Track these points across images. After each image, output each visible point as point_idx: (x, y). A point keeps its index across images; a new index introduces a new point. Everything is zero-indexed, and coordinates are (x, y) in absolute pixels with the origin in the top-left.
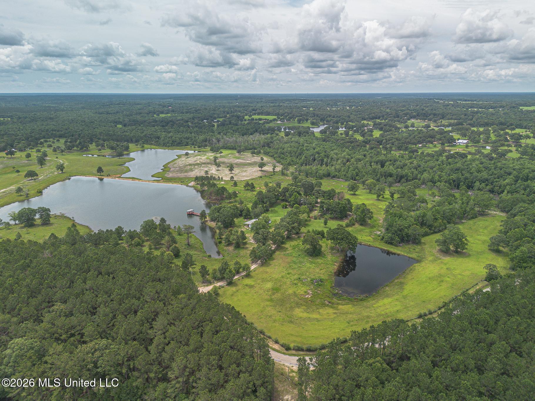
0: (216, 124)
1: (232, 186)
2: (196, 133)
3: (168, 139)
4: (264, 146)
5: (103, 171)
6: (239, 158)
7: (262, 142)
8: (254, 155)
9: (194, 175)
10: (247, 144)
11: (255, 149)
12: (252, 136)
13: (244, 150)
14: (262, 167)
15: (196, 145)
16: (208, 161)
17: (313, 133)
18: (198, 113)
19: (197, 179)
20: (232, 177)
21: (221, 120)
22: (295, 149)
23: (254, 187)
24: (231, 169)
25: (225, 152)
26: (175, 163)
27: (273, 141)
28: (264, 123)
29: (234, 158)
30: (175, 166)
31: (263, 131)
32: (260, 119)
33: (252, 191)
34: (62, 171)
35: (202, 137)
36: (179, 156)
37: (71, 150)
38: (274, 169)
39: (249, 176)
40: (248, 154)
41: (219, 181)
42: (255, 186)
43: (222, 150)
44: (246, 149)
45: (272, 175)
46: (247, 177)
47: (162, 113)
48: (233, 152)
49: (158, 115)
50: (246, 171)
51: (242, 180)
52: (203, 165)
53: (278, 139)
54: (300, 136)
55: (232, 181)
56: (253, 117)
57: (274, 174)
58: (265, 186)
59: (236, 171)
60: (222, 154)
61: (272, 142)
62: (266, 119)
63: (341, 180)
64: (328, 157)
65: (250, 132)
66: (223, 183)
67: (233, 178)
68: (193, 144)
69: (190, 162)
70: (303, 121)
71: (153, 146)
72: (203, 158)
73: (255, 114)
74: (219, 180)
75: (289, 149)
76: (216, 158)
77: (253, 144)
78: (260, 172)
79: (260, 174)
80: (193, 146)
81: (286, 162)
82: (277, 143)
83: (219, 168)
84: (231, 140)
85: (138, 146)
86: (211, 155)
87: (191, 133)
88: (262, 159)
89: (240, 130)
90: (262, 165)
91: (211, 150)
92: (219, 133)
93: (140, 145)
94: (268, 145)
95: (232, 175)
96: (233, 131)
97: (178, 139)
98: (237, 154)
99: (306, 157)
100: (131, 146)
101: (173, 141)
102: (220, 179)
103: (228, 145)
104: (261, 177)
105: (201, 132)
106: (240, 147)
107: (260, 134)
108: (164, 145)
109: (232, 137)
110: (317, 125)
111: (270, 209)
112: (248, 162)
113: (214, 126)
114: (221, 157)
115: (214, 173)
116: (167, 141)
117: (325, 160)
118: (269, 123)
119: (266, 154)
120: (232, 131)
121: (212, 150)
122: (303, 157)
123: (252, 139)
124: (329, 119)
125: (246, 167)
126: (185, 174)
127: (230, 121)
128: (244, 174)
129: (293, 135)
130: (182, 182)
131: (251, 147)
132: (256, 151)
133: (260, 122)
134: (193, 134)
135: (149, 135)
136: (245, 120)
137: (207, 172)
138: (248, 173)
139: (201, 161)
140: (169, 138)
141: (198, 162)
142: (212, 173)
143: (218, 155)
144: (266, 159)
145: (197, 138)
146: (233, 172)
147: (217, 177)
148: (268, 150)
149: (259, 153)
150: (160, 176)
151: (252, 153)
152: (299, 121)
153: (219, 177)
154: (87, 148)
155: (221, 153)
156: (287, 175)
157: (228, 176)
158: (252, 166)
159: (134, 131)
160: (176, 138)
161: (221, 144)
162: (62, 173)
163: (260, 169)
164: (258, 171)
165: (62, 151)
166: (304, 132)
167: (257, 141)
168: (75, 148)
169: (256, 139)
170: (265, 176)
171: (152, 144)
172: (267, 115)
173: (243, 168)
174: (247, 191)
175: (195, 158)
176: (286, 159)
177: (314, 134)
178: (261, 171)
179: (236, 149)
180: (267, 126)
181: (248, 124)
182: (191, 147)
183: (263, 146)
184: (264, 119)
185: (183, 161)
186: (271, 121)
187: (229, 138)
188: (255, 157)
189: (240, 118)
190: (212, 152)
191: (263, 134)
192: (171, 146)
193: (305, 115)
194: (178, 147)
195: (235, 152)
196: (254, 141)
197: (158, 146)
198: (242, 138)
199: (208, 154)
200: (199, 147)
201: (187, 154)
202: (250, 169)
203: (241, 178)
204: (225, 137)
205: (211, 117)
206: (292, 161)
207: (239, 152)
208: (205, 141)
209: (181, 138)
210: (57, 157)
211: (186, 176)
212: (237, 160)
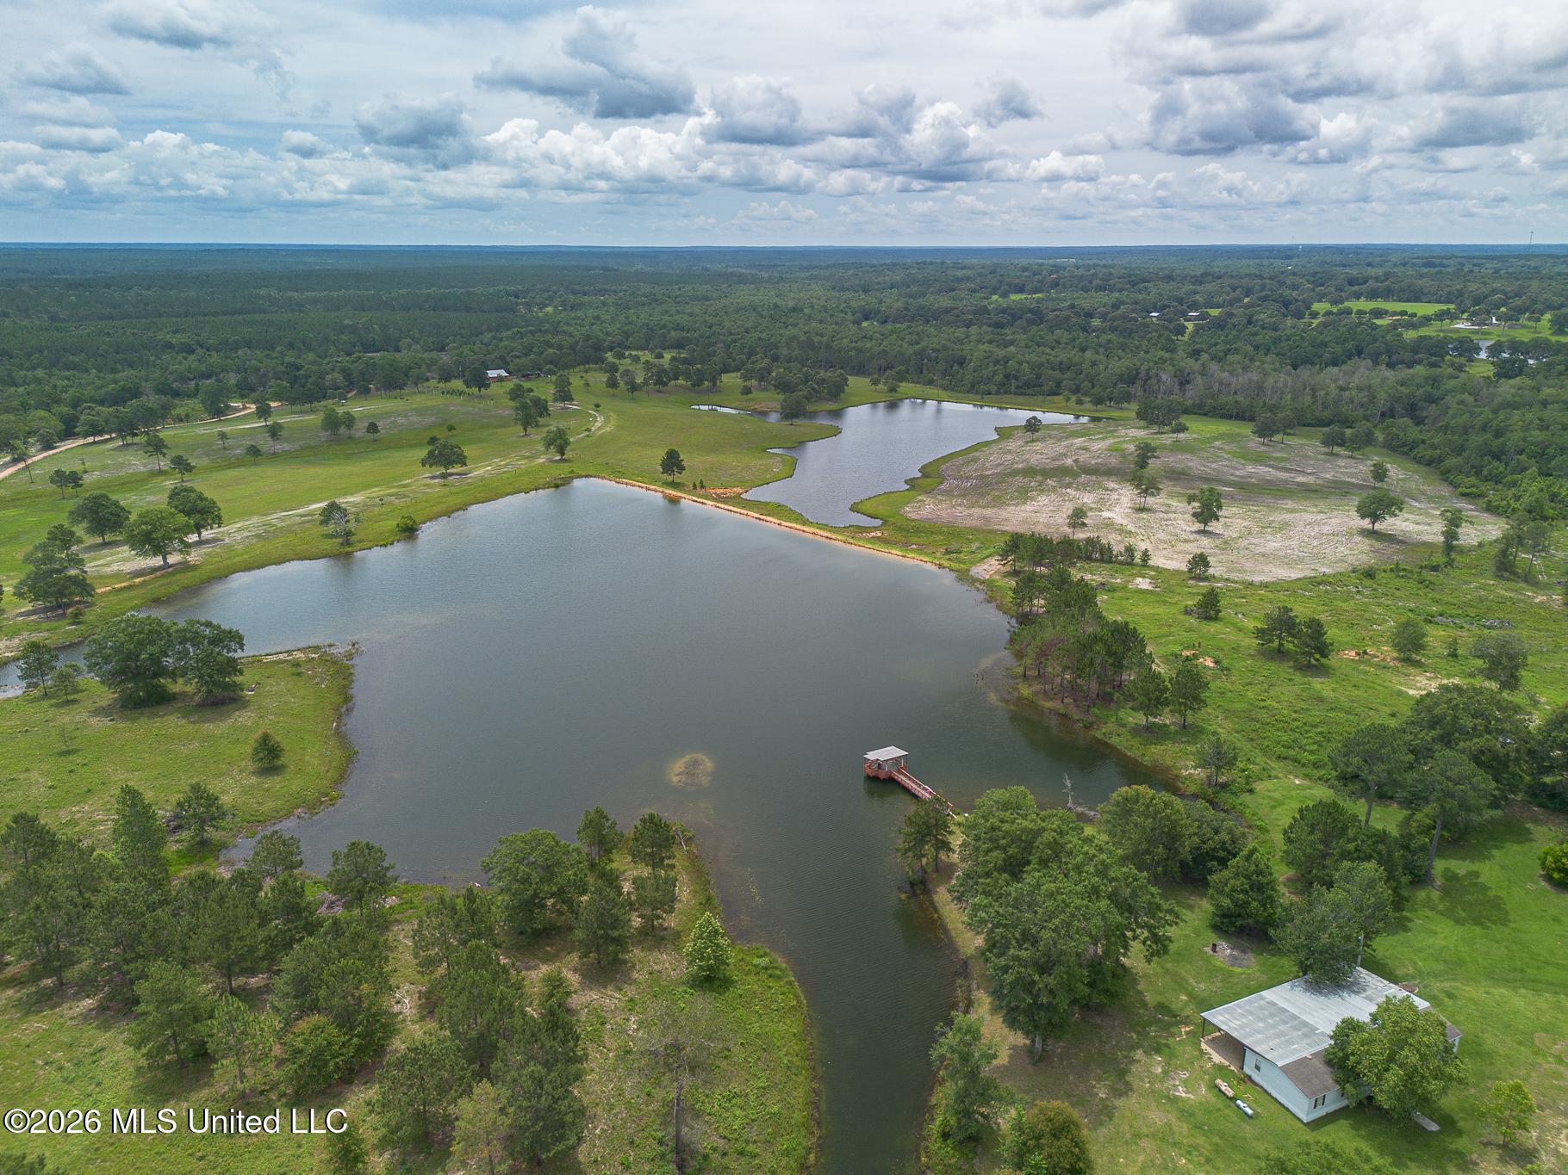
0: (1190, 326)
1: (1187, 612)
2: (1101, 350)
3: (992, 367)
4: (1388, 414)
5: (681, 469)
6: (1258, 460)
7: (1382, 396)
8: (1337, 449)
9: (1024, 521)
10: (1308, 400)
11: (1347, 422)
12: (1336, 369)
13: (1291, 426)
14: (1375, 518)
15: (1085, 394)
16: (1114, 461)
18: (1140, 291)
19: (1016, 545)
20: (1200, 561)
21: (1215, 312)
23: (1323, 650)
24: (1207, 514)
25: (1198, 429)
26: (975, 460)
27: (1436, 393)
28: (1394, 326)
29: (1235, 455)
30: (967, 470)
31: (1389, 351)
32: (1379, 314)
33: (1309, 669)
34: (563, 454)
35: (1119, 365)
36: (1004, 433)
37: (665, 384)
38: (1450, 535)
39: (1301, 560)
40: (1308, 445)
41: (1128, 570)
42: (1332, 633)
43: (1184, 420)
44: (1302, 421)
45: (1435, 568)
46: (1289, 562)
47: (1020, 290)
48: (1238, 430)
49: (1005, 295)
50: (1284, 526)
51: (1258, 579)
52: (1083, 478)
53: (1464, 388)
55: (1199, 578)
56: (1347, 304)
57: (1450, 563)
58: (1399, 647)
59: (1234, 520)
60: (1182, 436)
61: (1431, 400)
62: (1404, 313)
65: (1327, 356)
66: (1143, 583)
67: (1207, 565)
68: (1077, 390)
69: (1034, 460)
71: (933, 391)
72: (1097, 446)
73: (1357, 296)
74: (1131, 564)
76: (1146, 453)
77: (1338, 401)
78: (1364, 544)
79: (1359, 553)
80: (1074, 398)
81: (1519, 499)
82: (1462, 402)
83: (1151, 501)
84: (1240, 381)
85: (881, 386)
86: (1133, 435)
87: (1083, 350)
88: (1380, 474)
89: (1283, 344)
90: (1377, 506)
91: (1141, 415)
92: (1196, 354)
93: (885, 384)
94: (1412, 410)
95: (1205, 542)
96: (1257, 348)
97: (1027, 370)
98: (1254, 443)
100: (855, 383)
101: (1007, 376)
102: (1137, 560)
103: (1223, 399)
104: (1369, 574)
105: (1123, 347)
106: (1273, 409)
107: (1376, 363)
108: (973, 387)
109: (1245, 368)
111: (1440, 866)
112: (1301, 479)
113: (1181, 330)
114: (1177, 447)
115: (1119, 520)
116: (985, 373)
118: (1414, 327)
119: (1402, 449)
120: (1250, 349)
121: (1148, 416)
123: (1336, 381)
125: (1290, 504)
126: (988, 512)
127: (1251, 317)
128: (1273, 544)
130: (948, 552)
131: (1326, 414)
132: (1348, 432)
133: (1378, 322)
134: (1089, 354)
135: (934, 350)
136: (1314, 315)
137: (1078, 517)
138: (1294, 543)
139: (1083, 457)
140: (996, 362)
141: (1069, 462)
142: (1109, 525)
143: (1168, 439)
144: (1396, 472)
145: (1102, 367)
146: (1214, 526)
147: (1118, 548)
148: (1414, 433)
149: (1368, 440)
150: (882, 511)
151: (1329, 441)
153: (1130, 550)
154: (715, 385)
155: (1182, 429)
157: (1181, 547)
158: (1322, 504)
159: (894, 336)
160: (1020, 363)
161: (1192, 394)
162: (562, 460)
163: (1366, 523)
164: (1350, 534)
165: (633, 387)
167: (1360, 389)
168: (681, 382)
169: (1355, 381)
170: (1396, 570)
171: (931, 382)
172: (1408, 301)
173: (1273, 509)
174: (1272, 666)
175: (1061, 448)
176: (1515, 485)
178: (1371, 534)
179: (1252, 419)
180: (1410, 335)
181: (1325, 325)
182: (1068, 400)
183: (1383, 415)
184: (1394, 314)
185: (1009, 452)
186: (1427, 320)
187: (1232, 373)
188: (1342, 462)
189: (1292, 307)
190: (1143, 423)
191: (1390, 365)
192: (998, 393)
194: (1021, 399)
195: (1246, 429)
196: (1342, 389)
197: (952, 390)
198: (1289, 374)
199: (1123, 432)
200: (1098, 401)
201: (1033, 426)
202: (1309, 517)
203: (1248, 565)
204: (1214, 366)
205: (1180, 301)
207: (1265, 431)
208: (1131, 378)
209: (1041, 365)
210: (597, 406)
211: (987, 519)
212: (1250, 469)
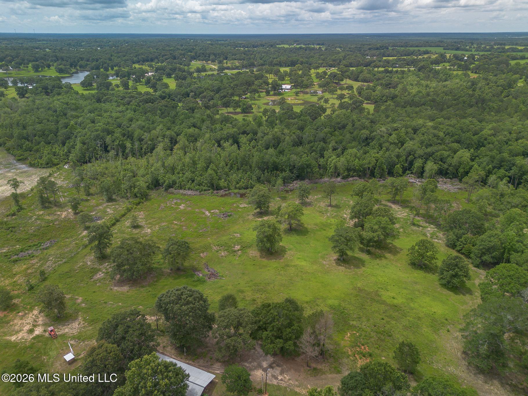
17: (69, 87)
22: (53, 127)
54: (47, 94)
57: (20, 209)
63: (190, 192)
64: (130, 136)
70: (43, 67)
75: (38, 127)
81: (41, 158)
99: (84, 144)
110: (68, 73)
117: (128, 145)
122: (79, 146)
124: (82, 63)
129: (35, 92)
152: (36, 69)
156: (58, 205)
166: (54, 87)
176: (37, 151)
177: (72, 88)
193: (42, 58)
206: (54, 154)
